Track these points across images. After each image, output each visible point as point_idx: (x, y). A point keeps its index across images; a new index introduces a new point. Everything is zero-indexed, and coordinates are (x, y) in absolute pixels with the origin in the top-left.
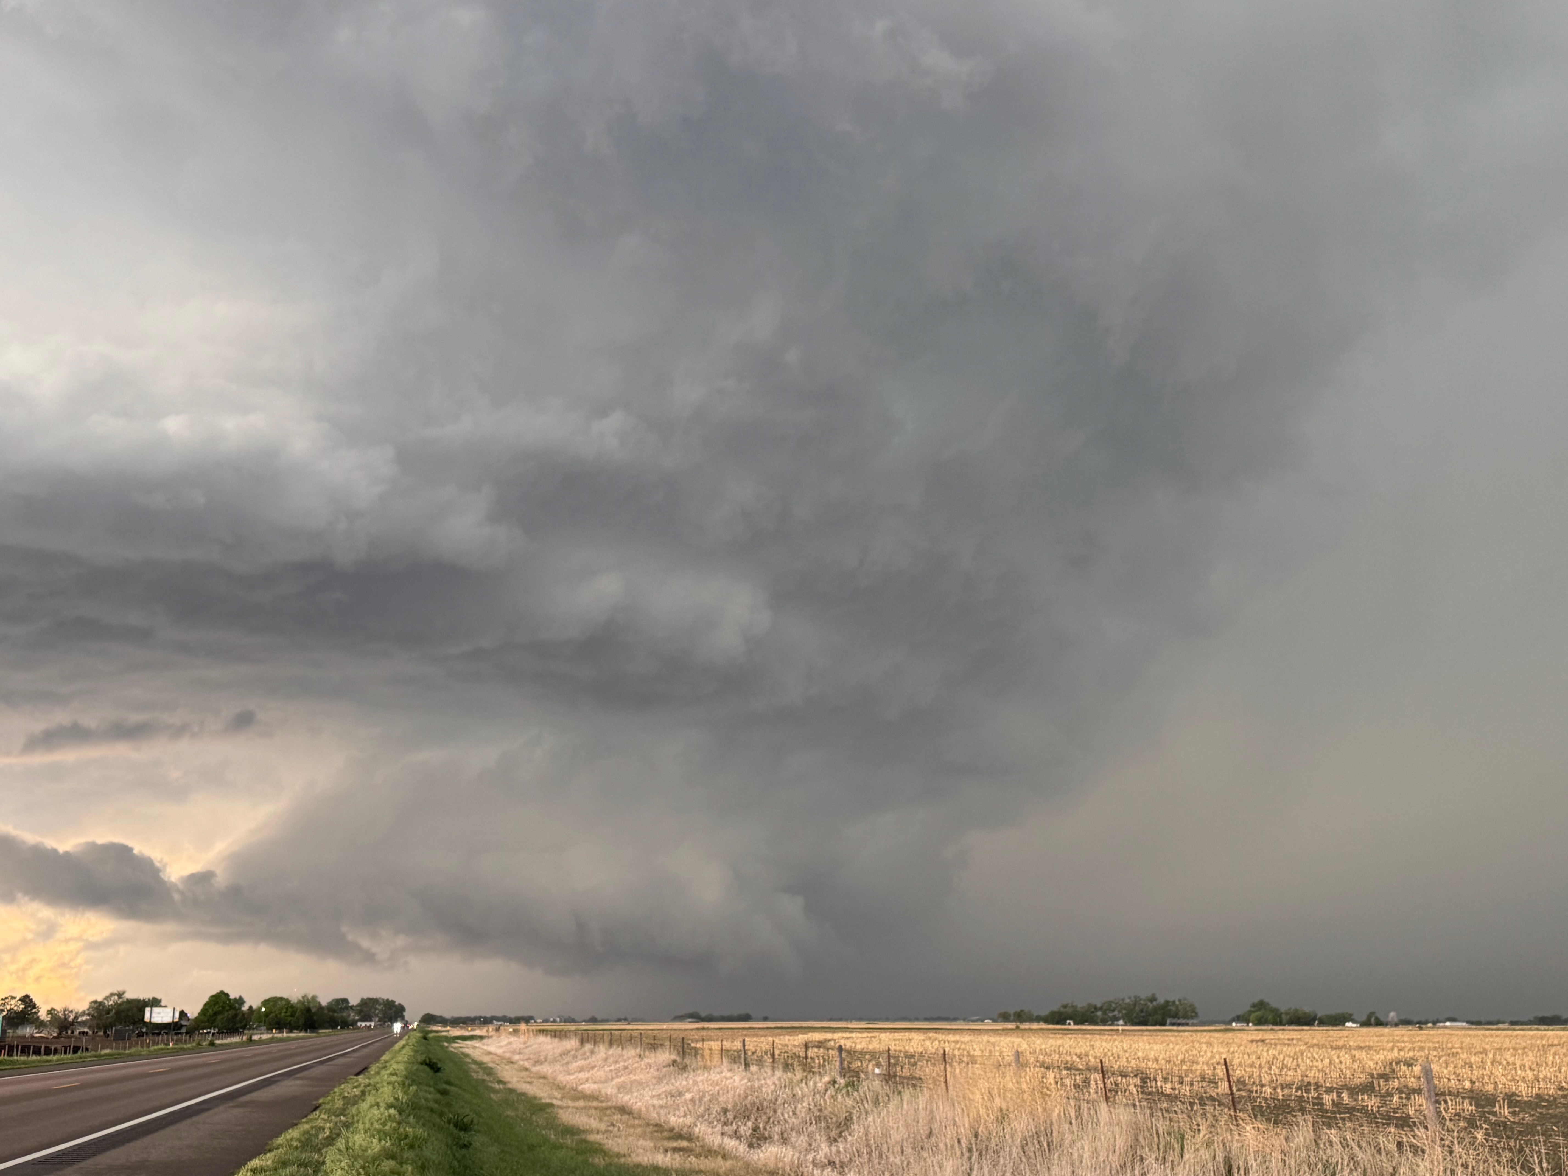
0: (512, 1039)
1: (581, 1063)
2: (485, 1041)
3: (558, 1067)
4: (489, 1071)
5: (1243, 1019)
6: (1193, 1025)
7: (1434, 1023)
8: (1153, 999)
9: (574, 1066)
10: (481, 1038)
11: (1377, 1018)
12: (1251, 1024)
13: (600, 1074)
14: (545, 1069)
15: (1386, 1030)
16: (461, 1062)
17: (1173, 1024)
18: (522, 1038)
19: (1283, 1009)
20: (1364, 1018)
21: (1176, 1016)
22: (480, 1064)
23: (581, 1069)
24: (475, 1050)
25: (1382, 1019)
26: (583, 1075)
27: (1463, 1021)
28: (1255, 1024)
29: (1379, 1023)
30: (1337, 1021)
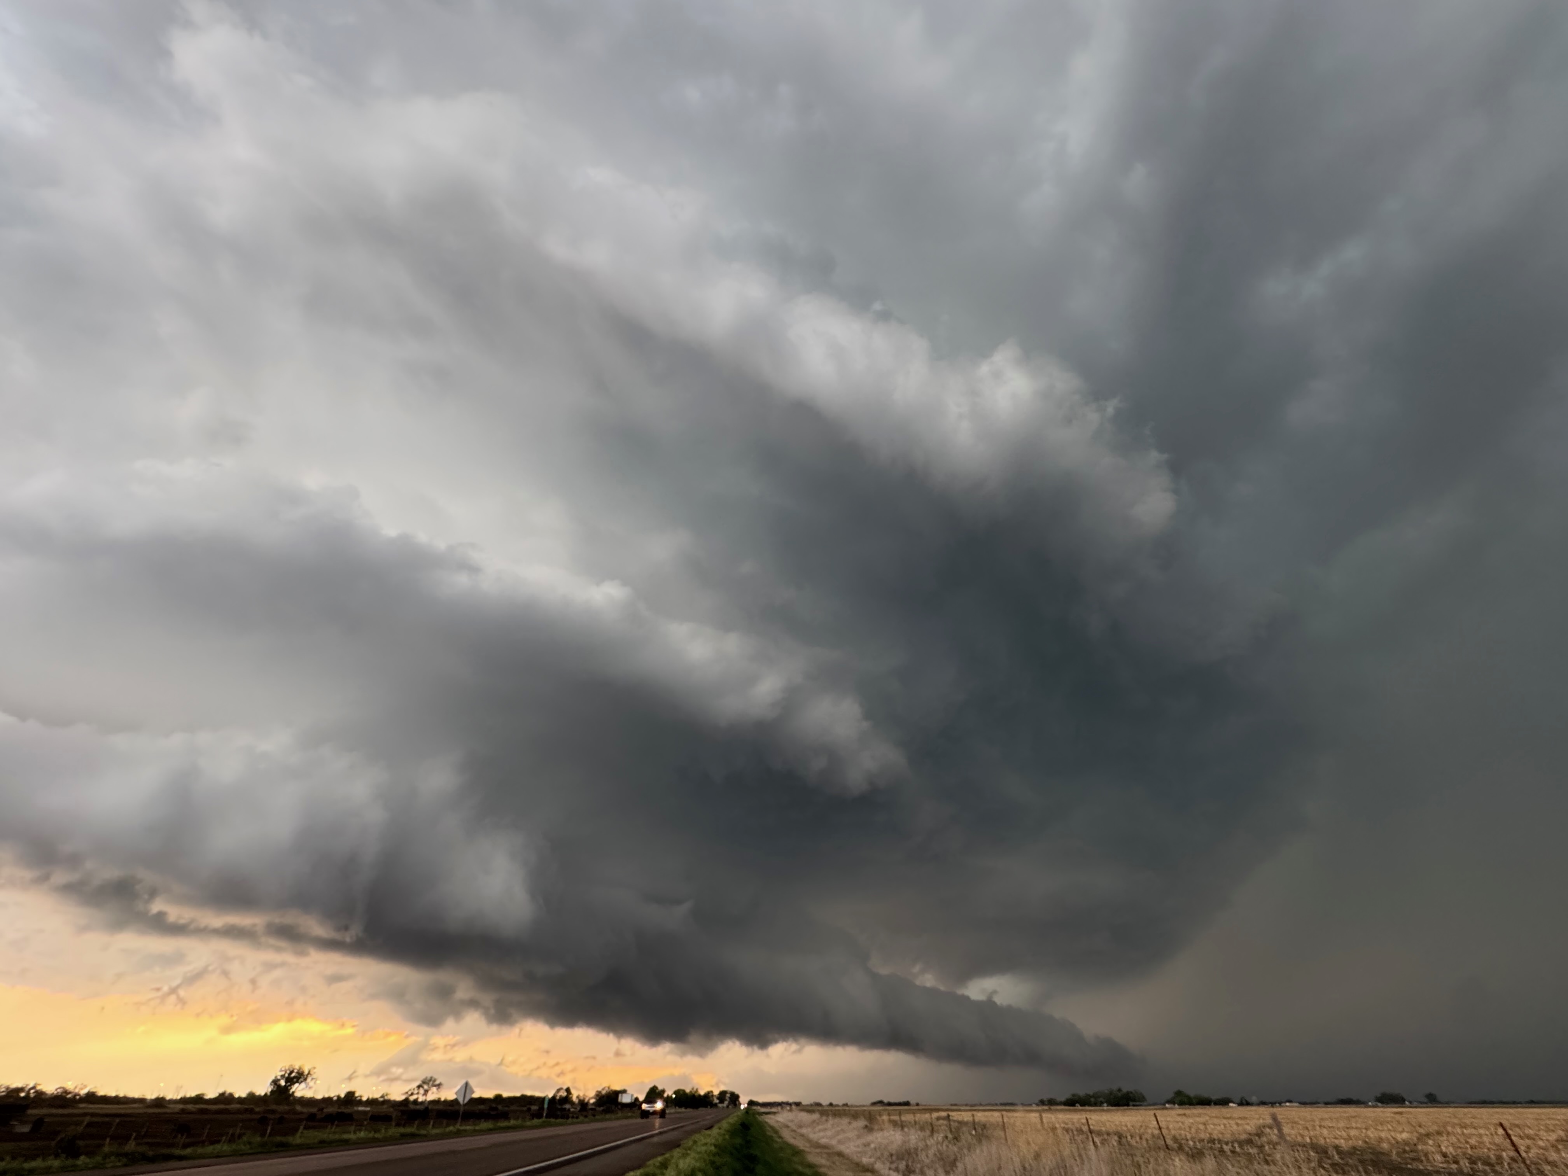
0: (790, 1114)
1: (820, 1127)
2: (777, 1115)
3: (810, 1129)
4: (776, 1132)
5: (1172, 1102)
6: (1145, 1106)
7: (1280, 1103)
8: (1120, 1090)
9: (817, 1129)
10: (774, 1113)
11: (1246, 1101)
12: (1176, 1105)
13: (829, 1133)
14: (804, 1131)
15: (1253, 1108)
16: (762, 1126)
17: (1134, 1105)
18: (794, 1113)
19: (1192, 1094)
20: (1238, 1101)
21: (1134, 1100)
22: (772, 1127)
23: (820, 1131)
24: (771, 1120)
25: (1250, 1101)
26: (821, 1134)
27: (1296, 1102)
28: (1178, 1105)
29: (1248, 1104)
30: (1224, 1102)
